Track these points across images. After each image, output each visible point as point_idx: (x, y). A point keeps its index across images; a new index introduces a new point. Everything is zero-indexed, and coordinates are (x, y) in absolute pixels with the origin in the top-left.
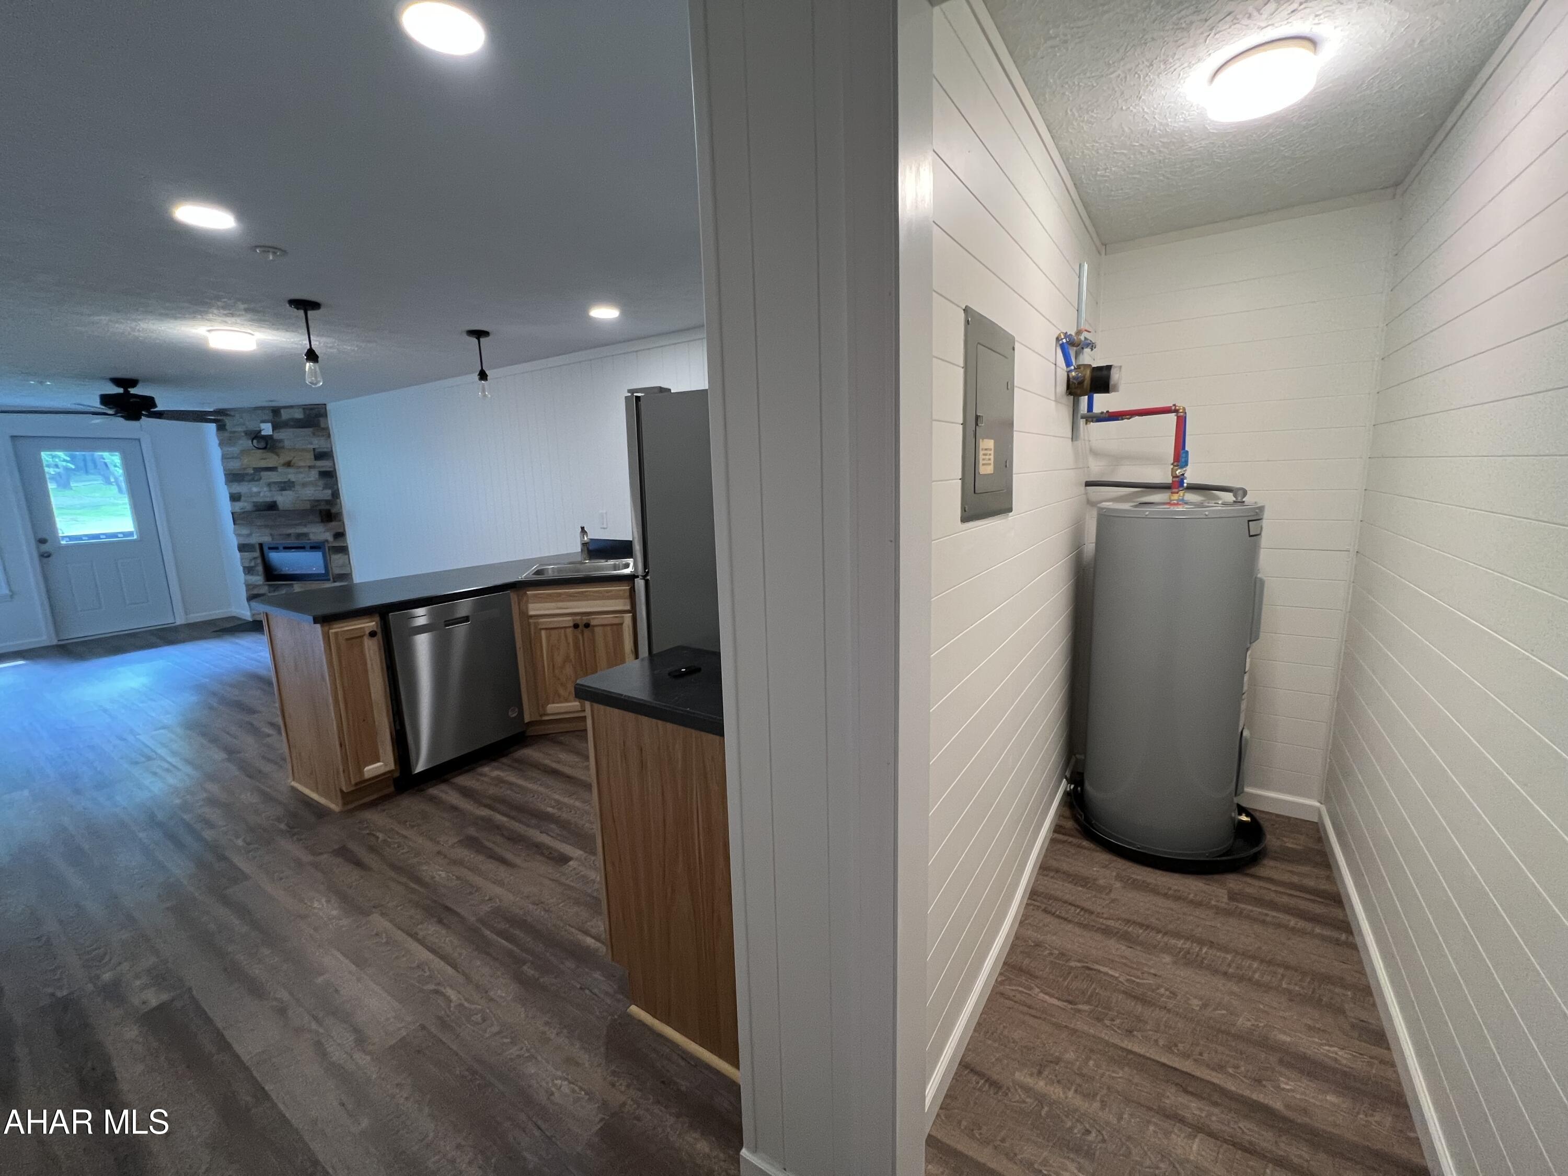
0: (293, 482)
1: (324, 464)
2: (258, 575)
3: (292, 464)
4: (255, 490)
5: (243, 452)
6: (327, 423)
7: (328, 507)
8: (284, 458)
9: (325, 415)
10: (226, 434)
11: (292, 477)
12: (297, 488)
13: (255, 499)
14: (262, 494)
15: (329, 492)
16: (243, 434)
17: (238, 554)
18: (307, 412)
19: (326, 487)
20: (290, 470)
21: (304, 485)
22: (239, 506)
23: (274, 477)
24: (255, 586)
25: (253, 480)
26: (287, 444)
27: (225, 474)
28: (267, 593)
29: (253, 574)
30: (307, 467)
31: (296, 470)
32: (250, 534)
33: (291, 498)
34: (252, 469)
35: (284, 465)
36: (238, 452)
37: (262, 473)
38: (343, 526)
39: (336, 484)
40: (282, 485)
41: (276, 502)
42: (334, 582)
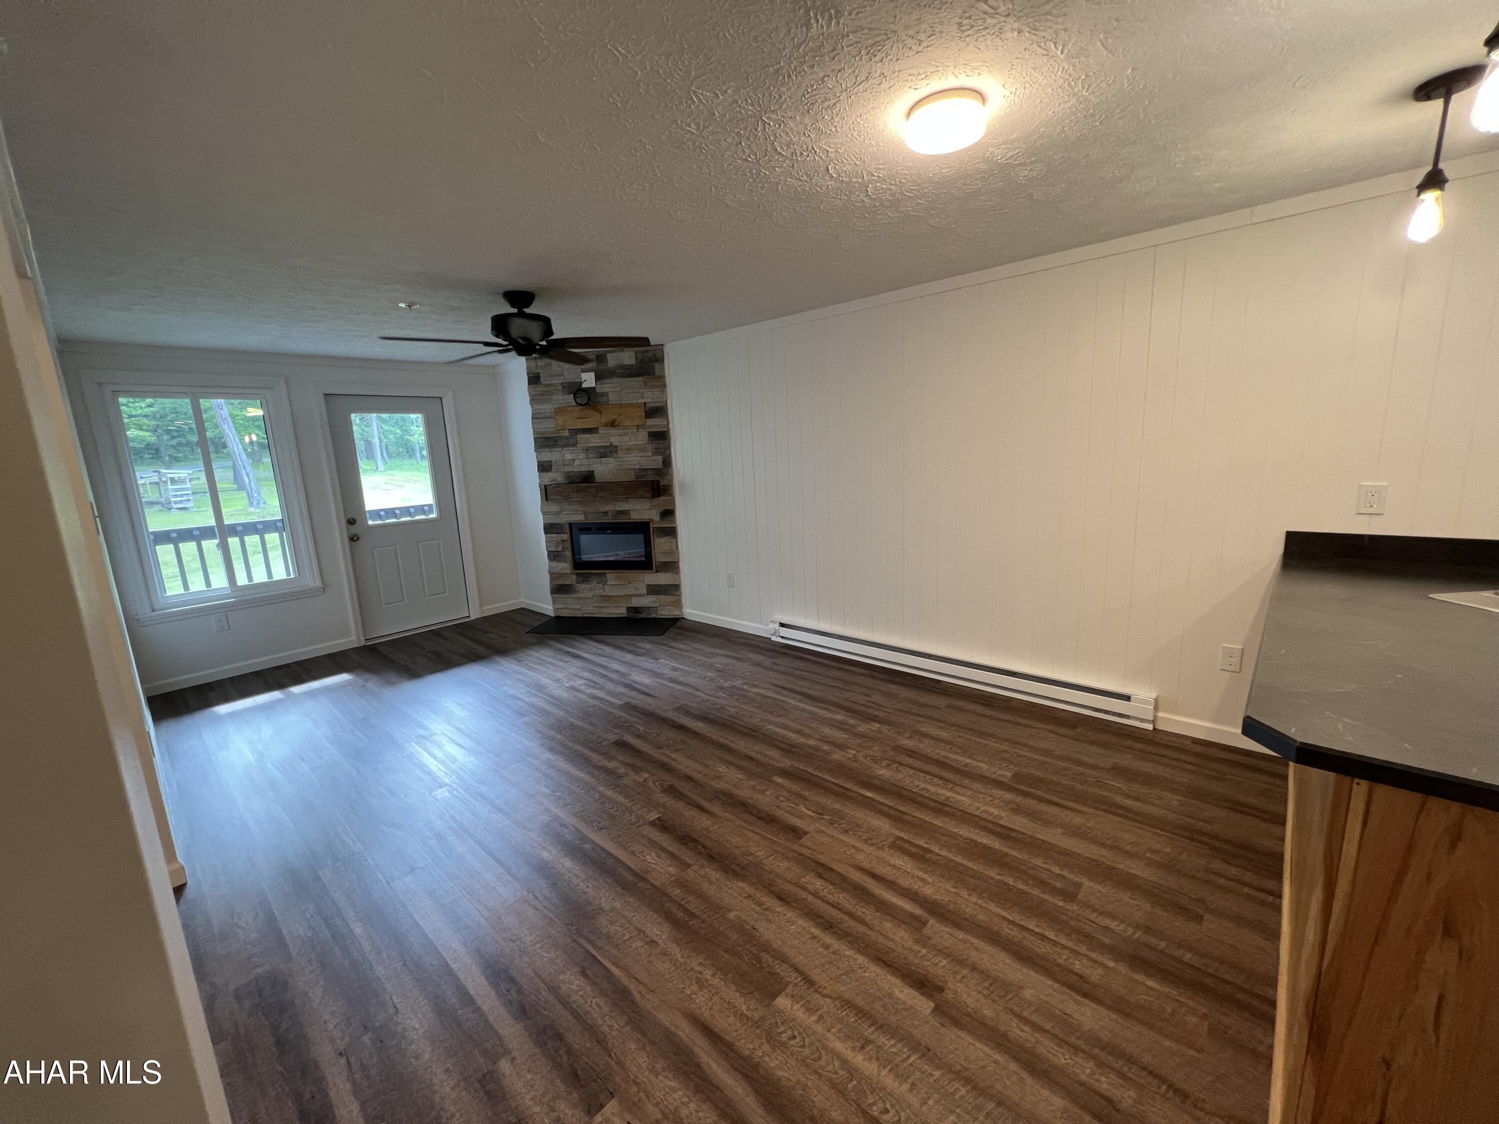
0: (616, 447)
1: (655, 423)
2: (566, 562)
3: (616, 423)
4: (568, 456)
5: (559, 411)
6: (663, 369)
7: (656, 478)
8: (606, 418)
9: (661, 360)
10: (540, 389)
11: (615, 441)
12: (620, 454)
13: (568, 469)
14: (577, 462)
15: (660, 458)
16: (560, 388)
17: (543, 537)
18: (640, 356)
19: (656, 452)
20: (613, 431)
21: (629, 450)
22: (549, 477)
23: (594, 440)
24: (562, 575)
25: (567, 445)
26: (612, 398)
27: (535, 439)
28: (575, 584)
29: (558, 561)
30: (635, 427)
31: (621, 432)
32: (560, 512)
33: (611, 467)
34: (567, 431)
35: (606, 425)
36: (553, 410)
37: (578, 436)
38: (673, 502)
39: (669, 448)
40: (602, 450)
41: (593, 472)
42: (657, 571)
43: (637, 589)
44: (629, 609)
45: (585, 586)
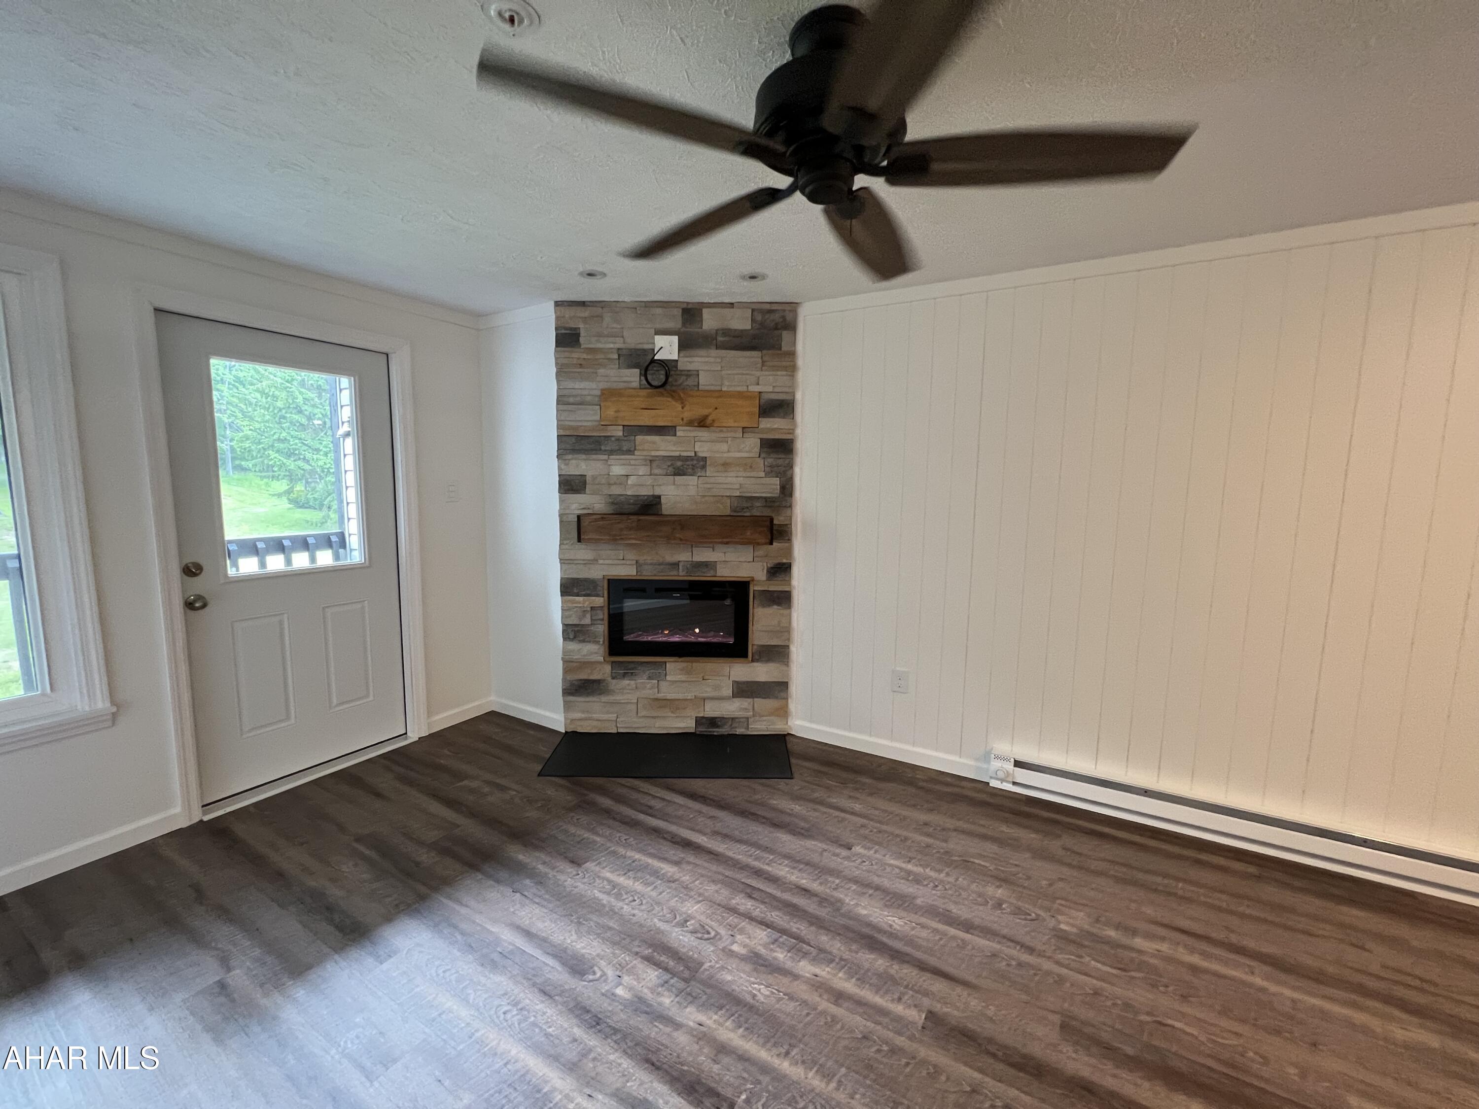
0: (704, 459)
1: (773, 426)
2: (597, 642)
3: (708, 421)
4: (617, 470)
5: (608, 395)
6: (794, 343)
7: (767, 512)
8: (694, 411)
9: (790, 326)
10: (576, 355)
11: (703, 450)
12: (710, 471)
13: (616, 490)
14: (630, 481)
15: (776, 481)
16: (616, 356)
17: (556, 601)
18: (759, 318)
19: (772, 471)
20: (703, 434)
21: (726, 465)
22: (579, 503)
23: (665, 446)
24: (584, 665)
25: (620, 451)
26: (705, 381)
27: (559, 437)
28: (609, 679)
29: (584, 641)
30: (741, 430)
31: (714, 436)
32: (595, 561)
33: (692, 491)
34: (621, 428)
35: (690, 423)
36: (598, 393)
37: (639, 438)
38: (789, 552)
39: (791, 466)
40: (679, 464)
41: (659, 497)
42: (753, 661)
43: (717, 688)
44: (699, 721)
45: (626, 682)
